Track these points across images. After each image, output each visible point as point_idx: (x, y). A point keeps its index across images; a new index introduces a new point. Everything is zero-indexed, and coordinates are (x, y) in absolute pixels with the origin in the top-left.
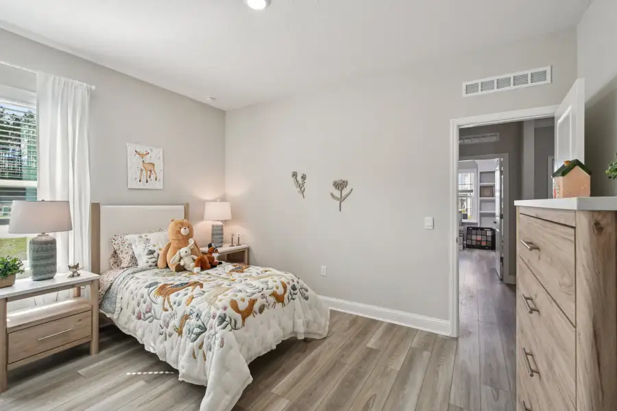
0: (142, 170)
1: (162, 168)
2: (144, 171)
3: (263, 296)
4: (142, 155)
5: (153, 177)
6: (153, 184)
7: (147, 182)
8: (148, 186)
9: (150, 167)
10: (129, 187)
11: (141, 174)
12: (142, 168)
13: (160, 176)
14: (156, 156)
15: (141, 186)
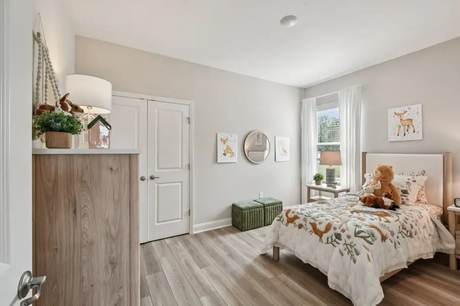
0: (400, 126)
1: (421, 121)
2: (402, 127)
3: (305, 220)
4: (400, 115)
5: (411, 130)
6: (410, 136)
7: (405, 135)
8: (405, 138)
9: (407, 123)
10: (389, 140)
11: (399, 130)
12: (400, 124)
13: (419, 128)
14: (414, 112)
15: (399, 138)
